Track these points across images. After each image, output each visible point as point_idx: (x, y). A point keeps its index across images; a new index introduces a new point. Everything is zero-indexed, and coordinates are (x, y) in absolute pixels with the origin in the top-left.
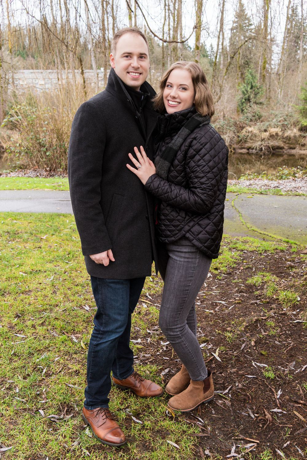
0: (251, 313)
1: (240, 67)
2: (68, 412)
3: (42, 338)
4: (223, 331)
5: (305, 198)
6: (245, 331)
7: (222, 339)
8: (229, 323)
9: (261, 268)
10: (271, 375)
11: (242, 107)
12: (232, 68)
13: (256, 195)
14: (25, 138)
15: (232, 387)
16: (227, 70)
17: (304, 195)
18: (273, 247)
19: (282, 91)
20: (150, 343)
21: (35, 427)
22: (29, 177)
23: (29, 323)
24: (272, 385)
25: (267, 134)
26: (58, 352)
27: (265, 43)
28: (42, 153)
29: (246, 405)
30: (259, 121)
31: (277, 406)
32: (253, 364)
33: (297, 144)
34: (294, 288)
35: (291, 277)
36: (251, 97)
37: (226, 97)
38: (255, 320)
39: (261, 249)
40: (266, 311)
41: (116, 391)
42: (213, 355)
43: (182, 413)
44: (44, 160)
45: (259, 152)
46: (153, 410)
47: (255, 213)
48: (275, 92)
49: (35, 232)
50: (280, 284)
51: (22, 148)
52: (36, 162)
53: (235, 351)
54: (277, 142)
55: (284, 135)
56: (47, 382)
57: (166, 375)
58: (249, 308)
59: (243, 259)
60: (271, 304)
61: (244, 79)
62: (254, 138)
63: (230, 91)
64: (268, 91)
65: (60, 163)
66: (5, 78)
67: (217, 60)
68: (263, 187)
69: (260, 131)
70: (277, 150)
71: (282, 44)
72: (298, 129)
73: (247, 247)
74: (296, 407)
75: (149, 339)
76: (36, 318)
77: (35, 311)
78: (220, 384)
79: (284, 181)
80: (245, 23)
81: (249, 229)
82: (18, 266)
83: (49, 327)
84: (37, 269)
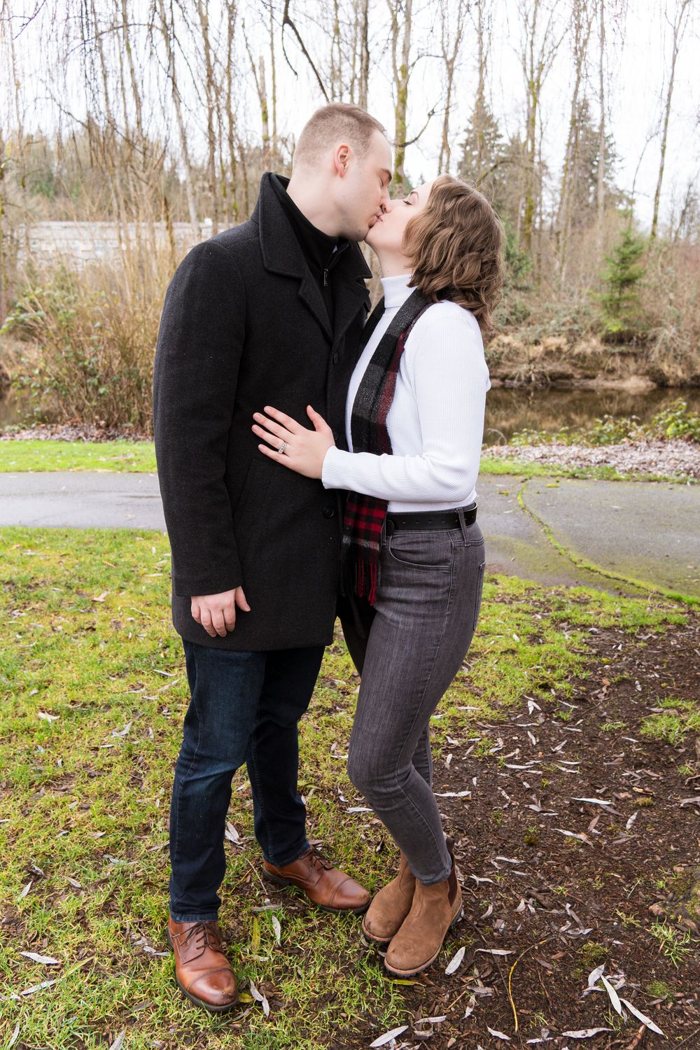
4: (642, 917)
5: (670, 486)
8: (650, 887)
13: (563, 481)
14: (53, 358)
17: (666, 480)
18: (654, 616)
22: (61, 440)
23: (67, 905)
25: (540, 349)
27: (531, 169)
28: (90, 389)
30: (523, 323)
33: (599, 369)
39: (628, 621)
44: (94, 403)
45: (525, 385)
47: (577, 525)
48: (550, 268)
49: (77, 581)
51: (47, 379)
52: (77, 408)
54: (560, 365)
55: (573, 351)
62: (514, 358)
64: (537, 264)
65: (128, 411)
66: (12, 237)
68: (573, 462)
69: (527, 343)
70: (560, 381)
71: (560, 175)
72: (600, 339)
73: (592, 616)
76: (86, 882)
77: (86, 855)
79: (615, 447)
81: (579, 566)
82: (35, 691)
83: (129, 920)
84: (85, 699)
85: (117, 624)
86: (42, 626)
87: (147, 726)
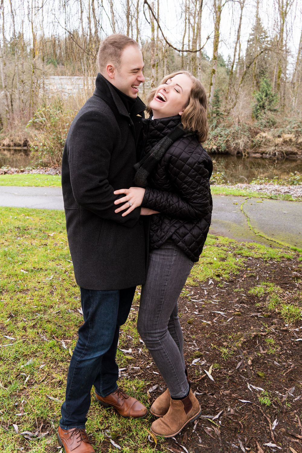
0: (251, 327)
1: (255, 76)
2: (44, 429)
3: (30, 342)
4: (219, 346)
6: (242, 347)
7: (217, 354)
8: (226, 338)
9: (265, 277)
10: (267, 401)
11: (256, 114)
12: (248, 77)
13: (265, 200)
14: (48, 138)
15: (223, 413)
16: (243, 78)
18: (280, 255)
19: (297, 99)
20: (141, 354)
21: (6, 444)
23: (20, 324)
24: (267, 413)
25: (281, 140)
26: (45, 358)
27: (280, 54)
29: (237, 435)
30: (272, 127)
31: (272, 440)
32: (249, 387)
34: (297, 301)
35: (296, 289)
36: (266, 104)
37: (241, 103)
38: (253, 336)
39: (266, 256)
40: (267, 326)
41: (98, 408)
42: (205, 373)
43: (165, 439)
45: (273, 157)
46: (135, 434)
47: (264, 218)
48: (290, 99)
49: (44, 229)
50: (284, 296)
51: (45, 147)
52: (57, 160)
53: (230, 369)
54: (291, 148)
55: (298, 141)
56: (28, 392)
57: (154, 392)
58: (248, 321)
59: (247, 267)
60: (273, 318)
61: (259, 87)
62: (268, 144)
63: (245, 99)
64: (283, 98)
66: (37, 83)
67: (234, 69)
68: (273, 192)
69: (274, 137)
70: (290, 155)
71: (297, 55)
73: (252, 253)
74: (293, 442)
75: (140, 350)
76: (28, 319)
77: (30, 312)
78: (211, 407)
79: (295, 186)
80: (262, 36)
81: (256, 235)
82: (21, 263)
83: (40, 330)
84: (38, 267)
85: (56, 244)
86: (27, 243)
87: (59, 277)
